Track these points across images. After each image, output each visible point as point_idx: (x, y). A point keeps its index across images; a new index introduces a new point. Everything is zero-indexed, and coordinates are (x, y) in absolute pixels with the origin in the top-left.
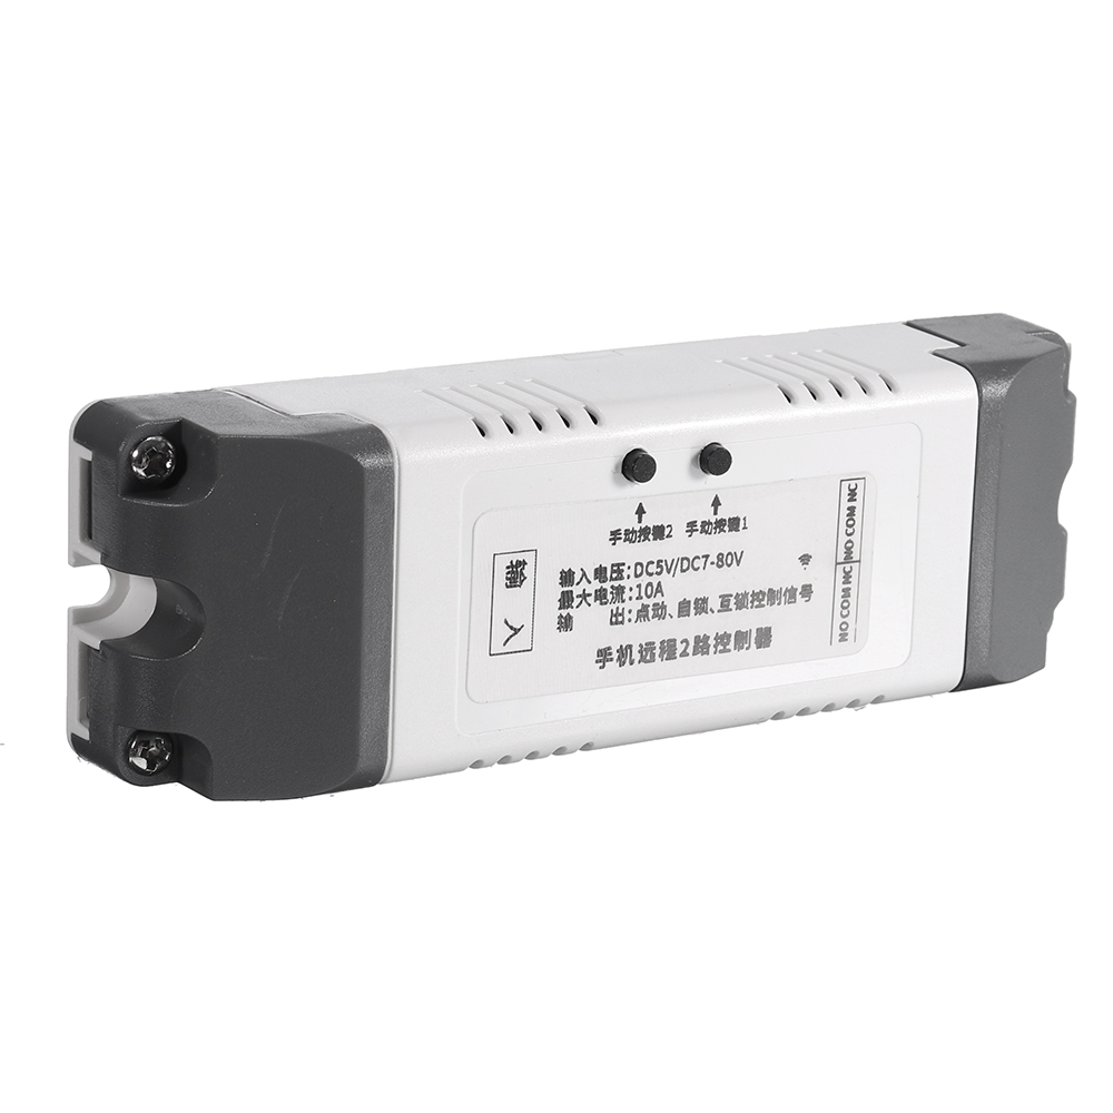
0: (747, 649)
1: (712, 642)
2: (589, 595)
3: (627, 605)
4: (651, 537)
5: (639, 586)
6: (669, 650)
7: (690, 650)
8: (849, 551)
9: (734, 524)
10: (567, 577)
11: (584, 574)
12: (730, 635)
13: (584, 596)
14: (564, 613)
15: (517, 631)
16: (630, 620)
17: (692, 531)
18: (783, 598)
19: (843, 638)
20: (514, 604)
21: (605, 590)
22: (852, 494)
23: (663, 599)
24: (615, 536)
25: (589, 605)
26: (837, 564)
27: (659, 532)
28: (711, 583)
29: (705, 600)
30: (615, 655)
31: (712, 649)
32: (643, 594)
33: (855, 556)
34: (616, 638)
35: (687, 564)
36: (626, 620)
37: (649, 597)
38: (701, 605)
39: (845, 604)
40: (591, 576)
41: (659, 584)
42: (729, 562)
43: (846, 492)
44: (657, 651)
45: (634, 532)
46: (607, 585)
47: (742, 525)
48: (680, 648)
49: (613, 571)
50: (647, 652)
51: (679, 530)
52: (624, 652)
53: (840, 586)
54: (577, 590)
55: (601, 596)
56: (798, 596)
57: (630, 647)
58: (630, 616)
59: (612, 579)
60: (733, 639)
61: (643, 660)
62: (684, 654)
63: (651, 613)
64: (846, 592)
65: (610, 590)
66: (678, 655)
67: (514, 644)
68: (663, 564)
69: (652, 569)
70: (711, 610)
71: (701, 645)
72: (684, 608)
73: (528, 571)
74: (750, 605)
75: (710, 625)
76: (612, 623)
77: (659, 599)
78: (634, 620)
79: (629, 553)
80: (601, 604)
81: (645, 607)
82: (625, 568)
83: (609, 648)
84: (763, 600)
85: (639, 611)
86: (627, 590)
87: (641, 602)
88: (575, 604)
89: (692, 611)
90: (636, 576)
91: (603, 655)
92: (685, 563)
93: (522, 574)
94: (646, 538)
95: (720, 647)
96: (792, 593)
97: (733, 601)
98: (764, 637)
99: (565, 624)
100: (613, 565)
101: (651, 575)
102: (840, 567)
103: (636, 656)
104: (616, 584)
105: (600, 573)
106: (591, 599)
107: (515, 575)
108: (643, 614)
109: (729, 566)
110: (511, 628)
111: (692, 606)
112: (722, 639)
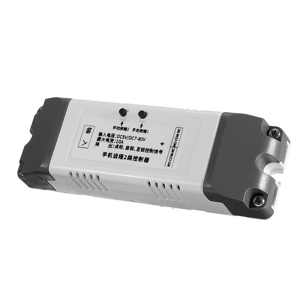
0: (142, 162)
1: (133, 158)
2: (105, 139)
3: (113, 144)
4: (123, 130)
5: (117, 140)
6: (121, 157)
7: (127, 158)
8: (175, 145)
9: (145, 131)
10: (100, 134)
11: (105, 134)
12: (138, 157)
13: (103, 139)
14: (98, 142)
15: (86, 143)
16: (113, 147)
17: (134, 131)
18: (154, 152)
19: (169, 166)
20: (87, 137)
21: (109, 139)
22: (179, 131)
23: (123, 144)
24: (114, 127)
25: (104, 141)
26: (171, 147)
27: (125, 129)
28: (136, 144)
29: (133, 147)
30: (108, 155)
31: (132, 159)
32: (118, 142)
33: (176, 146)
34: (109, 151)
35: (131, 138)
36: (112, 147)
37: (119, 143)
38: (132, 148)
39: (171, 157)
40: (106, 135)
41: (123, 141)
42: (142, 140)
43: (177, 130)
44: (118, 156)
45: (119, 127)
46: (110, 138)
47: (147, 132)
48: (124, 157)
49: (112, 135)
50: (116, 156)
51: (131, 130)
52: (110, 155)
53: (170, 153)
54: (102, 137)
55: (107, 140)
56: (158, 152)
57: (112, 153)
58: (113, 146)
59: (111, 137)
60: (138, 158)
61: (114, 157)
62: (125, 159)
63: (119, 147)
64: (172, 155)
65: (110, 139)
66: (123, 159)
67: (85, 146)
68: (125, 136)
69: (122, 137)
70: (134, 150)
71: (130, 158)
72: (127, 148)
73: (92, 131)
74: (145, 151)
75: (134, 153)
76: (109, 147)
77: (122, 144)
78: (114, 147)
79: (117, 132)
80: (107, 142)
81: (118, 145)
82: (115, 135)
83: (107, 153)
84: (149, 151)
85: (116, 146)
86: (114, 140)
87: (117, 144)
88: (101, 140)
89: (129, 149)
90: (117, 138)
91: (105, 154)
92: (130, 137)
93: (90, 131)
94: (122, 130)
95: (135, 159)
96: (157, 151)
97: (140, 149)
98: (147, 160)
99: (97, 144)
100: (112, 134)
101: (121, 138)
102: (171, 148)
103: (113, 156)
104: (112, 138)
105: (109, 135)
106: (105, 140)
107: (89, 131)
108: (117, 147)
109: (141, 141)
110: (85, 142)
111: (130, 148)
112: (136, 158)
